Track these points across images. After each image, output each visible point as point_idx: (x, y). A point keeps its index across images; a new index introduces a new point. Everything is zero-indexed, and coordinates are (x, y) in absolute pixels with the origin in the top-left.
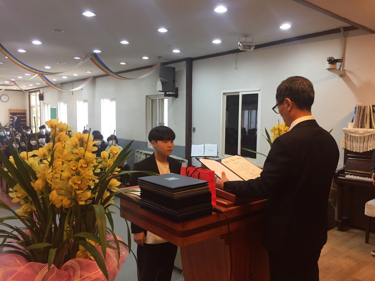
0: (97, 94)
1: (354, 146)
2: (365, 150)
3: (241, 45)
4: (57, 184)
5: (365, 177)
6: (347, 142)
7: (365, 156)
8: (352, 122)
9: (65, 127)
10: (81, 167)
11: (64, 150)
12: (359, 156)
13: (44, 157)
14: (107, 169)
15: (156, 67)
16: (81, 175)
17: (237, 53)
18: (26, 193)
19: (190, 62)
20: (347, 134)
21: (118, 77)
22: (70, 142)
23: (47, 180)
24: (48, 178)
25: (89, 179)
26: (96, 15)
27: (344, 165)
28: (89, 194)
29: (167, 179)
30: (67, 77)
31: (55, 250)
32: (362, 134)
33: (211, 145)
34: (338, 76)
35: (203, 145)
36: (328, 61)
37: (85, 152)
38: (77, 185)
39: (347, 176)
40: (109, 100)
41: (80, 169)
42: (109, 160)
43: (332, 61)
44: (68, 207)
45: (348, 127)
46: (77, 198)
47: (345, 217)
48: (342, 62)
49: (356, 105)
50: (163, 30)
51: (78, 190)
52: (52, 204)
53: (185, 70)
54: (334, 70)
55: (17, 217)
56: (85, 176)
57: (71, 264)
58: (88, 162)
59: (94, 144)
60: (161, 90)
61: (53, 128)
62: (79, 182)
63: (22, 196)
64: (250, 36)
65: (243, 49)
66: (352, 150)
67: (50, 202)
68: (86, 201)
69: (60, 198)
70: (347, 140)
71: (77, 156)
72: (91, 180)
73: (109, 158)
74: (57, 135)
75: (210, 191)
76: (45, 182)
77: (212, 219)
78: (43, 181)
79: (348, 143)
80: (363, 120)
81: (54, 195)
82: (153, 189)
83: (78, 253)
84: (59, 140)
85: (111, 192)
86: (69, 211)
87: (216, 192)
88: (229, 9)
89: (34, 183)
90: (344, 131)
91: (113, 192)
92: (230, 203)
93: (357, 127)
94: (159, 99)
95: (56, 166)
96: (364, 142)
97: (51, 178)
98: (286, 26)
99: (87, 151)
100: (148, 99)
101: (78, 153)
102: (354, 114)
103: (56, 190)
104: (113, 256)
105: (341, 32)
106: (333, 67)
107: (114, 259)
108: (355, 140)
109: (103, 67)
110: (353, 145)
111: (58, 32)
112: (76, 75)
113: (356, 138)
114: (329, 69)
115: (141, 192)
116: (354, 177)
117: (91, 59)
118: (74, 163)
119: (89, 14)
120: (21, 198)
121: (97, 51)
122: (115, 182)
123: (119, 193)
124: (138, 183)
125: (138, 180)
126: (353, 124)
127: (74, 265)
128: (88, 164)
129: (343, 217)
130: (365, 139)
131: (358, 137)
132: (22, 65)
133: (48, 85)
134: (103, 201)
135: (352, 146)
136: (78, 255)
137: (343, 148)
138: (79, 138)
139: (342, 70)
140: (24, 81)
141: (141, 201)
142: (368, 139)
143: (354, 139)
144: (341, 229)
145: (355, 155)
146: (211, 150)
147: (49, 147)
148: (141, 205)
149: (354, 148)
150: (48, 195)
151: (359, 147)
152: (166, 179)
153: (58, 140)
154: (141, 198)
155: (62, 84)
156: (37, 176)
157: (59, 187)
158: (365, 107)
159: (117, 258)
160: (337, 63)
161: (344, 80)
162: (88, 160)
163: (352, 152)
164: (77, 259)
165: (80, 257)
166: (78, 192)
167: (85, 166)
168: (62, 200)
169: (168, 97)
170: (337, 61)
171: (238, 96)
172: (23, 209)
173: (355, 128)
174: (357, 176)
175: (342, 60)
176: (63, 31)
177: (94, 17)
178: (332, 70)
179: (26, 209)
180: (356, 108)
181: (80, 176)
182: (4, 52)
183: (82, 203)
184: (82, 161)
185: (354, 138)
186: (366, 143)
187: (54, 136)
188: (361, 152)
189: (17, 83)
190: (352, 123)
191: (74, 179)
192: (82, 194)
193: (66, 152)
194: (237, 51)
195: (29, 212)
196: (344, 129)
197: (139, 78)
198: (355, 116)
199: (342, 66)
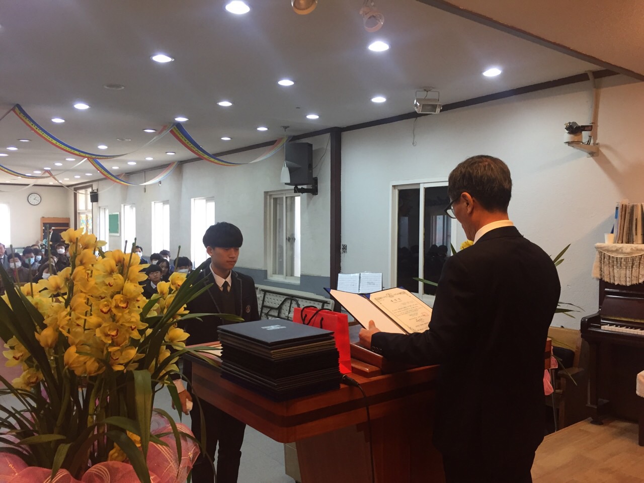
0: (184, 190)
1: (616, 275)
2: (634, 282)
3: (419, 104)
4: (77, 335)
5: (636, 328)
6: (603, 267)
7: (634, 292)
8: (612, 232)
9: (93, 242)
10: (117, 307)
11: (90, 279)
12: (625, 291)
13: (56, 290)
14: (165, 311)
15: (281, 144)
16: (118, 321)
17: (415, 119)
18: (27, 351)
19: (337, 135)
20: (603, 254)
21: (216, 161)
22: (100, 266)
23: (60, 329)
24: (61, 326)
25: (131, 327)
26: (173, 60)
27: (600, 308)
28: (133, 353)
29: (266, 327)
30: (135, 163)
31: (69, 445)
32: (628, 254)
33: (372, 274)
34: (585, 154)
35: (357, 275)
36: (567, 129)
37: (125, 282)
38: (110, 338)
39: (603, 327)
40: (205, 200)
41: (114, 311)
42: (170, 295)
43: (574, 129)
44: (95, 374)
45: (604, 242)
46: (111, 359)
47: (604, 400)
48: (591, 130)
49: (617, 204)
50: (286, 83)
51: (112, 345)
52: (68, 369)
53: (329, 148)
54: (579, 144)
55: (9, 391)
56: (124, 322)
57: (97, 470)
58: (129, 299)
59: (142, 268)
60: (289, 181)
61: (74, 243)
62: (114, 333)
63: (21, 356)
64: (433, 90)
65: (422, 112)
66: (612, 281)
67: (66, 365)
68: (126, 365)
69: (82, 358)
70: (603, 265)
71: (112, 290)
72: (136, 330)
73: (170, 293)
74: (79, 254)
75: (337, 349)
76: (57, 333)
77: (340, 396)
78: (54, 330)
79: (606, 269)
80: (630, 229)
81: (71, 354)
82: (240, 344)
83: (111, 452)
84: (82, 263)
85: (173, 351)
86: (97, 382)
87: (351, 349)
88: (392, 46)
89: (40, 334)
90: (597, 248)
91: (177, 351)
92: (374, 368)
93: (620, 241)
94: (286, 197)
95: (75, 305)
96: (632, 267)
97: (67, 325)
98: (493, 72)
99: (127, 281)
100: (268, 197)
101: (111, 284)
102: (615, 220)
103: (76, 345)
104: (170, 459)
105: (589, 79)
106: (576, 138)
107: (172, 464)
108: (617, 264)
109: (192, 145)
110: (614, 273)
111: (114, 89)
112: (149, 159)
113: (618, 260)
114: (569, 143)
115: (222, 351)
116: (617, 328)
117: (172, 132)
118: (106, 301)
119: (161, 58)
120: (22, 361)
121: (181, 119)
122: (181, 334)
123: (185, 352)
124: (219, 335)
125: (218, 331)
126: (613, 236)
127: (102, 473)
128: (128, 303)
129: (600, 400)
130: (633, 262)
131: (622, 258)
132: (58, 144)
133: (103, 177)
134: (159, 365)
135: (612, 274)
136: (112, 456)
137: (597, 279)
138: (117, 259)
139: (593, 143)
140: (63, 171)
141: (223, 366)
142: (640, 263)
143: (615, 262)
144: (597, 422)
145: (618, 291)
146: (372, 282)
147: (67, 275)
148: (223, 372)
149: (616, 279)
150: (62, 355)
151: (624, 276)
152: (263, 328)
153: (79, 263)
154: (221, 361)
155: (129, 175)
156: (44, 322)
157: (80, 341)
158: (633, 207)
159: (176, 462)
160: (583, 132)
161: (596, 160)
162: (128, 295)
163: (612, 286)
164: (110, 463)
165: (115, 460)
166: (111, 349)
167: (124, 305)
168: (85, 363)
169: (301, 194)
170: (584, 128)
171: (418, 191)
172: (24, 377)
173: (618, 243)
174: (621, 326)
175: (592, 126)
176: (123, 88)
177: (171, 62)
178: (574, 145)
179: (29, 378)
180: (617, 208)
181: (114, 323)
182: (28, 122)
183: (120, 368)
184: (118, 297)
185: (615, 260)
186: (636, 269)
187: (75, 256)
188: (628, 284)
189: (53, 173)
190: (612, 234)
191: (105, 327)
192: (119, 352)
193: (92, 282)
194: (414, 115)
195: (32, 383)
196: (598, 244)
197: (252, 162)
198: (616, 223)
199: (594, 136)
